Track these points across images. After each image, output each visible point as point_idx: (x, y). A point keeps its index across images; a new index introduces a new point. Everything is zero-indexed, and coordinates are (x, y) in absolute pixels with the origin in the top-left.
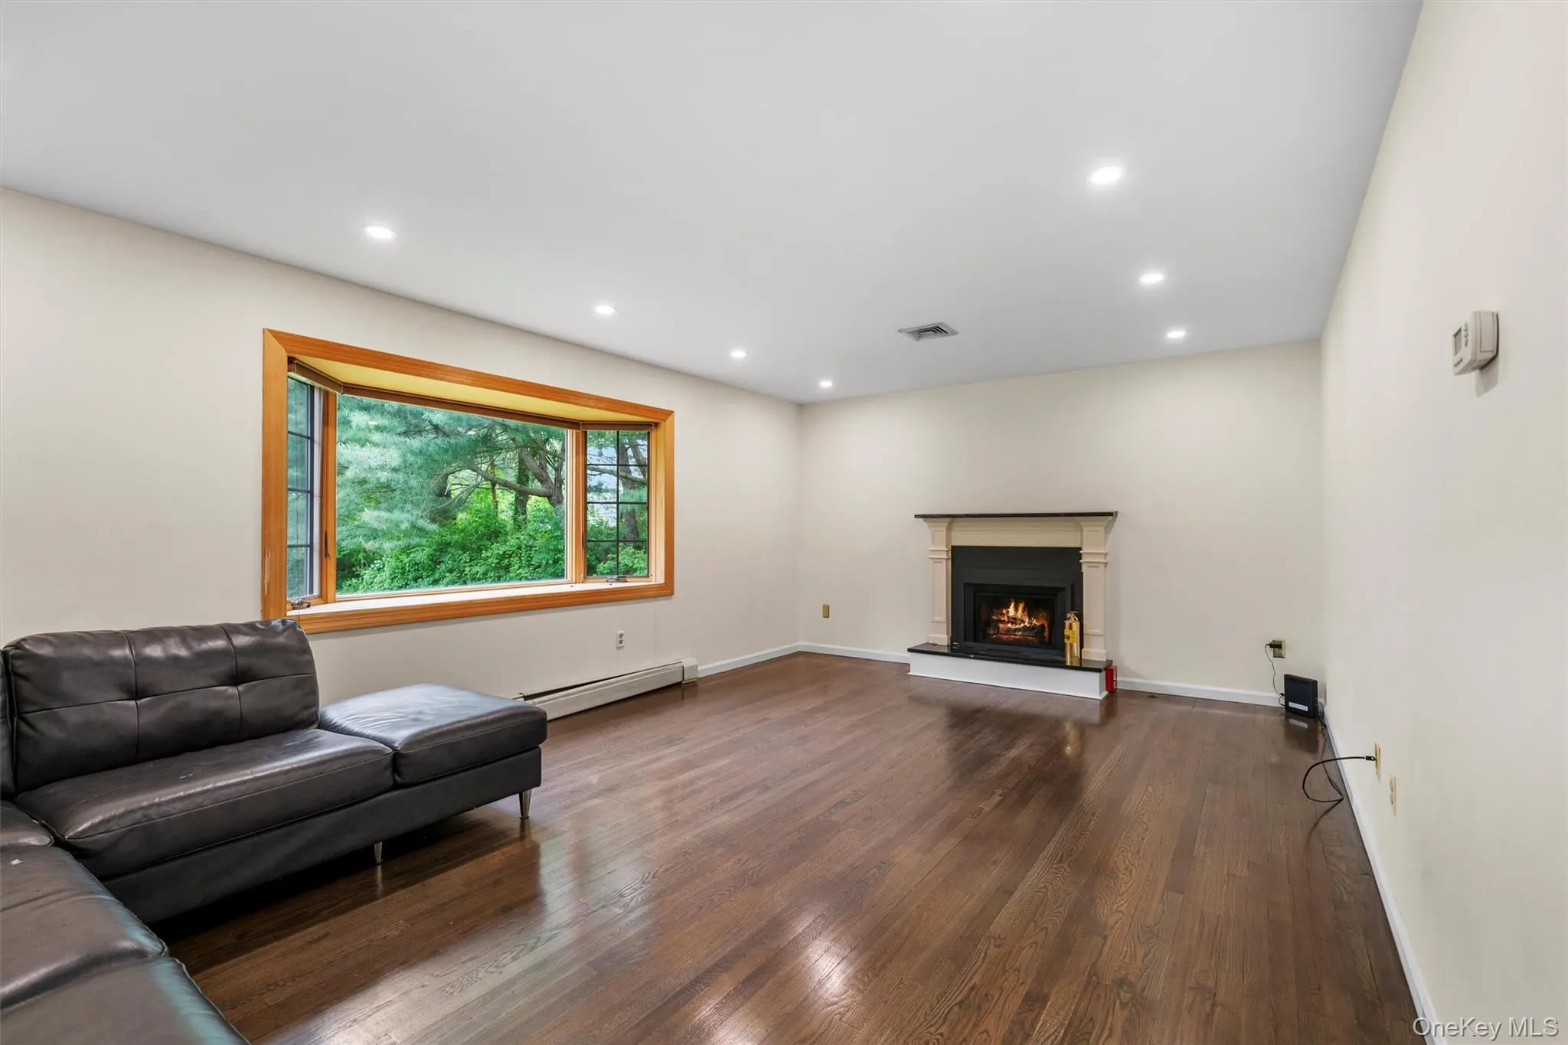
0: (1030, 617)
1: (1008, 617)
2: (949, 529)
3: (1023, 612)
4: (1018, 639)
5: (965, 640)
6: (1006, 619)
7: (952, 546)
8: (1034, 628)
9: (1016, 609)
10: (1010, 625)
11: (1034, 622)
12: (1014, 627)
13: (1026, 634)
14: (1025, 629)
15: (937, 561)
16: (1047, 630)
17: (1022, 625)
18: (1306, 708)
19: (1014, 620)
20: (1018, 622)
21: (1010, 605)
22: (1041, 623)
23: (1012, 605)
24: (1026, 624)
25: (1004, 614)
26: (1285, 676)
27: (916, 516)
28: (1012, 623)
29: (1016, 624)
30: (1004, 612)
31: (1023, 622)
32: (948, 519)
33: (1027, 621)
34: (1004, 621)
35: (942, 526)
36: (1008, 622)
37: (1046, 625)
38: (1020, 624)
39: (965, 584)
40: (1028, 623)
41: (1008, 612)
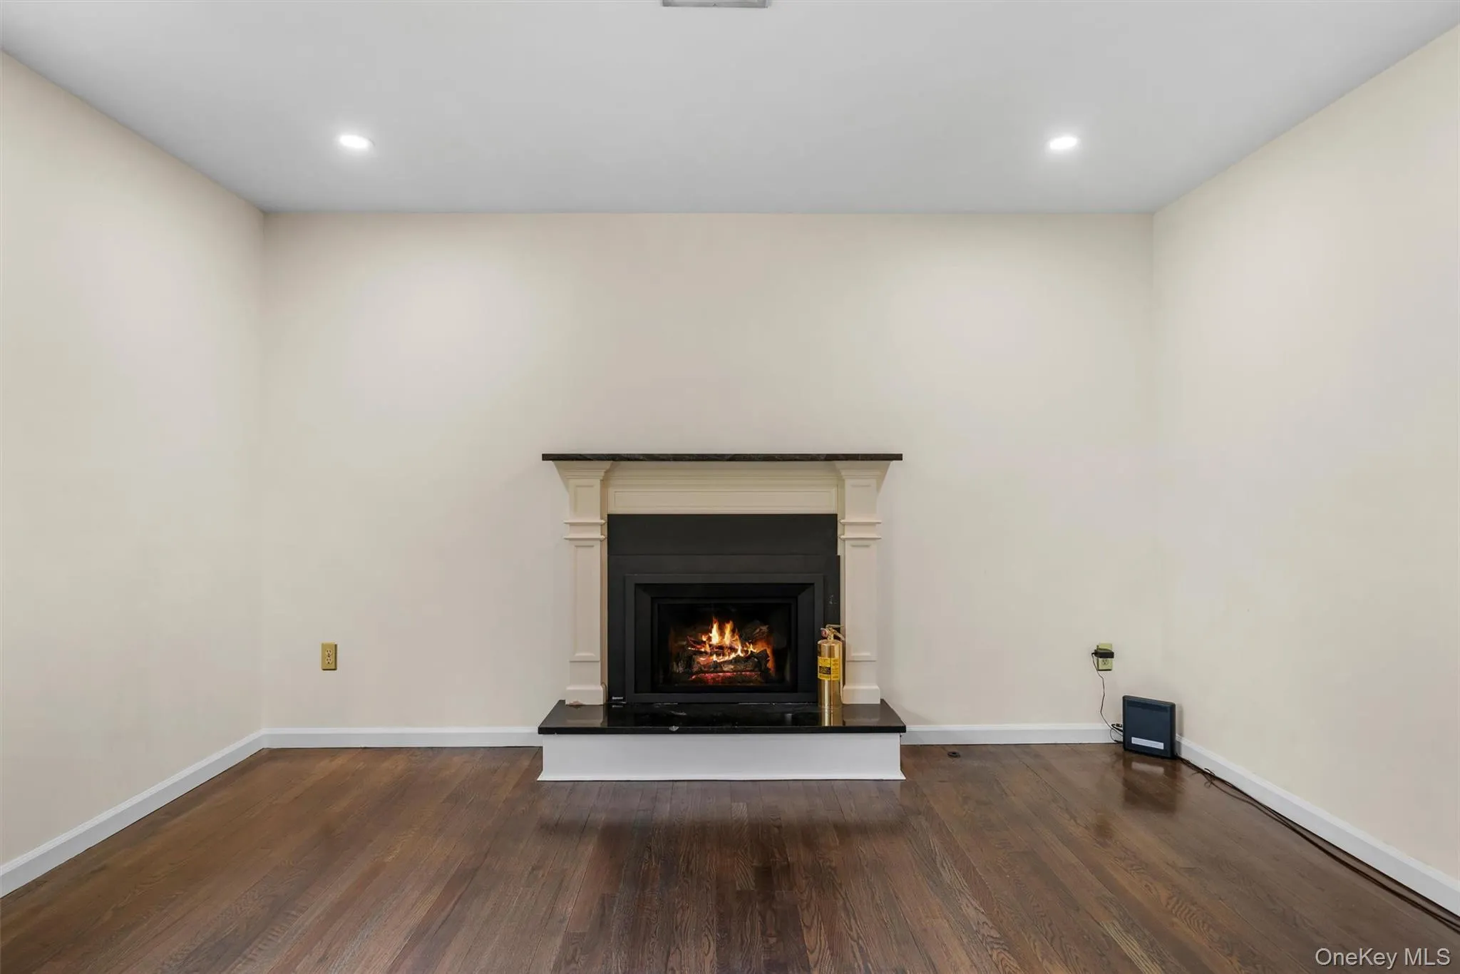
0: (743, 645)
1: (710, 646)
2: (605, 482)
3: (733, 636)
4: (730, 677)
5: (636, 692)
6: (708, 649)
7: (608, 515)
8: (749, 657)
9: (722, 633)
10: (714, 658)
11: (751, 648)
12: (721, 659)
13: (741, 667)
14: (737, 660)
15: (579, 543)
16: (771, 658)
17: (733, 656)
18: (1160, 746)
19: (720, 650)
20: (726, 651)
21: (712, 627)
22: (762, 649)
23: (715, 627)
24: (739, 653)
25: (705, 642)
26: (1125, 698)
27: (546, 457)
28: (718, 655)
29: (724, 655)
30: (704, 639)
31: (733, 649)
32: (607, 464)
33: (740, 648)
34: (706, 653)
35: (591, 478)
36: (711, 655)
37: (769, 652)
38: (729, 655)
39: (637, 585)
40: (742, 651)
41: (710, 639)
